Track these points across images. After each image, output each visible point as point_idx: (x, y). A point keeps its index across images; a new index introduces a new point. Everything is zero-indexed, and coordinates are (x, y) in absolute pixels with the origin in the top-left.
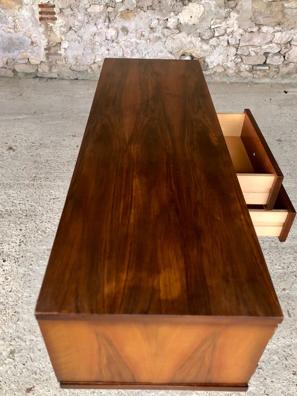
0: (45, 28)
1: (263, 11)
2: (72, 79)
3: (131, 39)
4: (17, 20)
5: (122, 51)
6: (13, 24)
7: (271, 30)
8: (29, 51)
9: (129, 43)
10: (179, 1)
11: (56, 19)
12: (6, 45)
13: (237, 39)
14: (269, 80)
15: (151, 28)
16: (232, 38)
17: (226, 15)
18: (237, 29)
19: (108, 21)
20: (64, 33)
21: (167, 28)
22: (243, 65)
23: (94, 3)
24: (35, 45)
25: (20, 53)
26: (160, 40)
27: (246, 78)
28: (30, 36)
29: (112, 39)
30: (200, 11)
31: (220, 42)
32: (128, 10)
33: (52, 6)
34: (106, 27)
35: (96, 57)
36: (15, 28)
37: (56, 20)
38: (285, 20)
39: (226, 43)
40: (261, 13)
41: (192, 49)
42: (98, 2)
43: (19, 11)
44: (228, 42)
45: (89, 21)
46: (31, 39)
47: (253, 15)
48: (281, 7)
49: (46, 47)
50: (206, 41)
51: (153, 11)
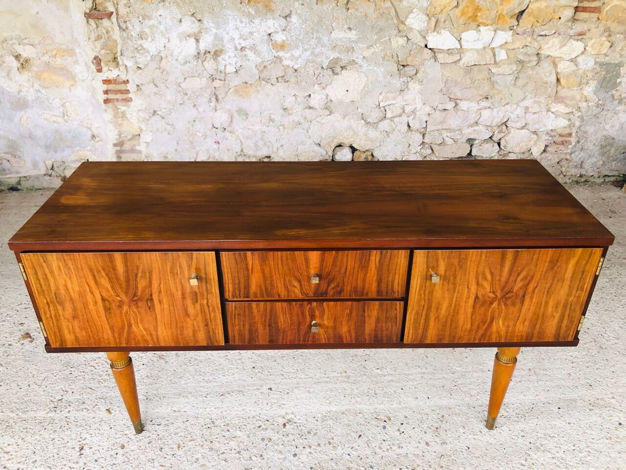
0: (112, 114)
1: (459, 79)
3: (252, 125)
4: (67, 104)
5: (240, 144)
6: (61, 110)
7: (474, 106)
8: (89, 148)
9: (250, 131)
10: (327, 69)
11: (130, 100)
12: (49, 140)
13: (422, 120)
15: (285, 109)
16: (414, 119)
17: (403, 86)
18: (422, 106)
19: (215, 100)
20: (145, 121)
21: (310, 108)
23: (190, 75)
24: (97, 139)
25: (73, 152)
26: (299, 126)
28: (89, 126)
29: (223, 126)
30: (360, 83)
31: (396, 126)
32: (246, 83)
33: (124, 81)
34: (213, 109)
35: (197, 154)
36: (65, 116)
37: (132, 101)
38: (494, 91)
39: (406, 128)
40: (456, 83)
41: (352, 137)
42: (198, 73)
43: (70, 91)
44: (409, 126)
45: (184, 102)
46: (91, 130)
47: (445, 86)
48: (486, 73)
49: (115, 142)
50: (374, 125)
51: (286, 84)
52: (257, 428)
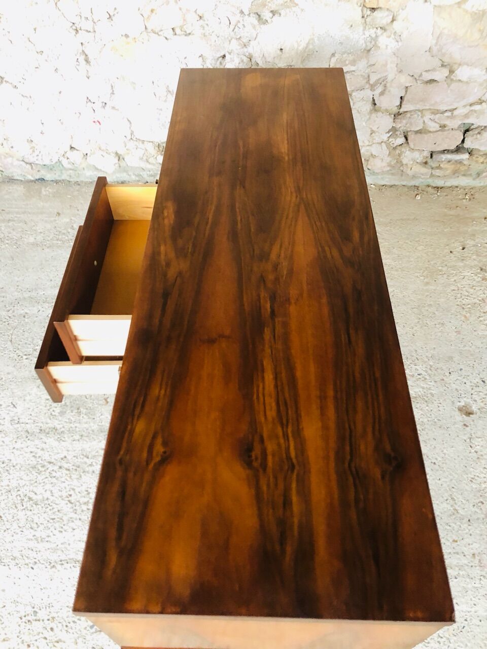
1: (461, 33)
2: (32, 179)
5: (128, 125)
10: (249, 15)
14: (469, 181)
16: (382, 93)
17: (368, 44)
18: (396, 75)
19: (85, 62)
22: (408, 152)
27: (414, 177)
29: (102, 100)
31: (355, 104)
32: (128, 36)
34: (83, 75)
35: (72, 137)
39: (369, 106)
40: (455, 39)
44: (374, 104)
45: (39, 64)
47: (436, 43)
51: (188, 39)
52: (88, 628)
